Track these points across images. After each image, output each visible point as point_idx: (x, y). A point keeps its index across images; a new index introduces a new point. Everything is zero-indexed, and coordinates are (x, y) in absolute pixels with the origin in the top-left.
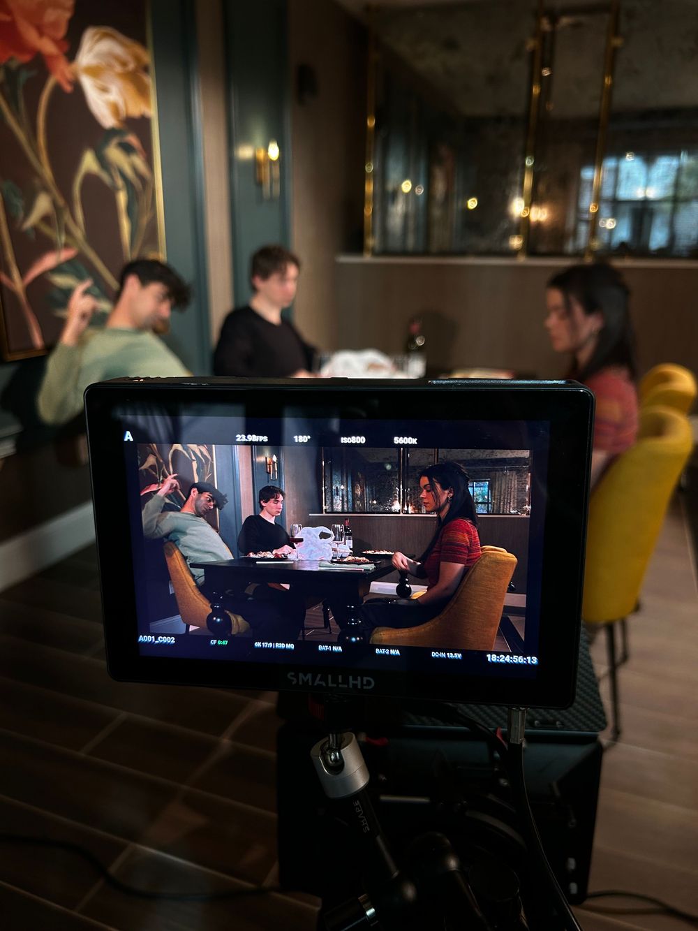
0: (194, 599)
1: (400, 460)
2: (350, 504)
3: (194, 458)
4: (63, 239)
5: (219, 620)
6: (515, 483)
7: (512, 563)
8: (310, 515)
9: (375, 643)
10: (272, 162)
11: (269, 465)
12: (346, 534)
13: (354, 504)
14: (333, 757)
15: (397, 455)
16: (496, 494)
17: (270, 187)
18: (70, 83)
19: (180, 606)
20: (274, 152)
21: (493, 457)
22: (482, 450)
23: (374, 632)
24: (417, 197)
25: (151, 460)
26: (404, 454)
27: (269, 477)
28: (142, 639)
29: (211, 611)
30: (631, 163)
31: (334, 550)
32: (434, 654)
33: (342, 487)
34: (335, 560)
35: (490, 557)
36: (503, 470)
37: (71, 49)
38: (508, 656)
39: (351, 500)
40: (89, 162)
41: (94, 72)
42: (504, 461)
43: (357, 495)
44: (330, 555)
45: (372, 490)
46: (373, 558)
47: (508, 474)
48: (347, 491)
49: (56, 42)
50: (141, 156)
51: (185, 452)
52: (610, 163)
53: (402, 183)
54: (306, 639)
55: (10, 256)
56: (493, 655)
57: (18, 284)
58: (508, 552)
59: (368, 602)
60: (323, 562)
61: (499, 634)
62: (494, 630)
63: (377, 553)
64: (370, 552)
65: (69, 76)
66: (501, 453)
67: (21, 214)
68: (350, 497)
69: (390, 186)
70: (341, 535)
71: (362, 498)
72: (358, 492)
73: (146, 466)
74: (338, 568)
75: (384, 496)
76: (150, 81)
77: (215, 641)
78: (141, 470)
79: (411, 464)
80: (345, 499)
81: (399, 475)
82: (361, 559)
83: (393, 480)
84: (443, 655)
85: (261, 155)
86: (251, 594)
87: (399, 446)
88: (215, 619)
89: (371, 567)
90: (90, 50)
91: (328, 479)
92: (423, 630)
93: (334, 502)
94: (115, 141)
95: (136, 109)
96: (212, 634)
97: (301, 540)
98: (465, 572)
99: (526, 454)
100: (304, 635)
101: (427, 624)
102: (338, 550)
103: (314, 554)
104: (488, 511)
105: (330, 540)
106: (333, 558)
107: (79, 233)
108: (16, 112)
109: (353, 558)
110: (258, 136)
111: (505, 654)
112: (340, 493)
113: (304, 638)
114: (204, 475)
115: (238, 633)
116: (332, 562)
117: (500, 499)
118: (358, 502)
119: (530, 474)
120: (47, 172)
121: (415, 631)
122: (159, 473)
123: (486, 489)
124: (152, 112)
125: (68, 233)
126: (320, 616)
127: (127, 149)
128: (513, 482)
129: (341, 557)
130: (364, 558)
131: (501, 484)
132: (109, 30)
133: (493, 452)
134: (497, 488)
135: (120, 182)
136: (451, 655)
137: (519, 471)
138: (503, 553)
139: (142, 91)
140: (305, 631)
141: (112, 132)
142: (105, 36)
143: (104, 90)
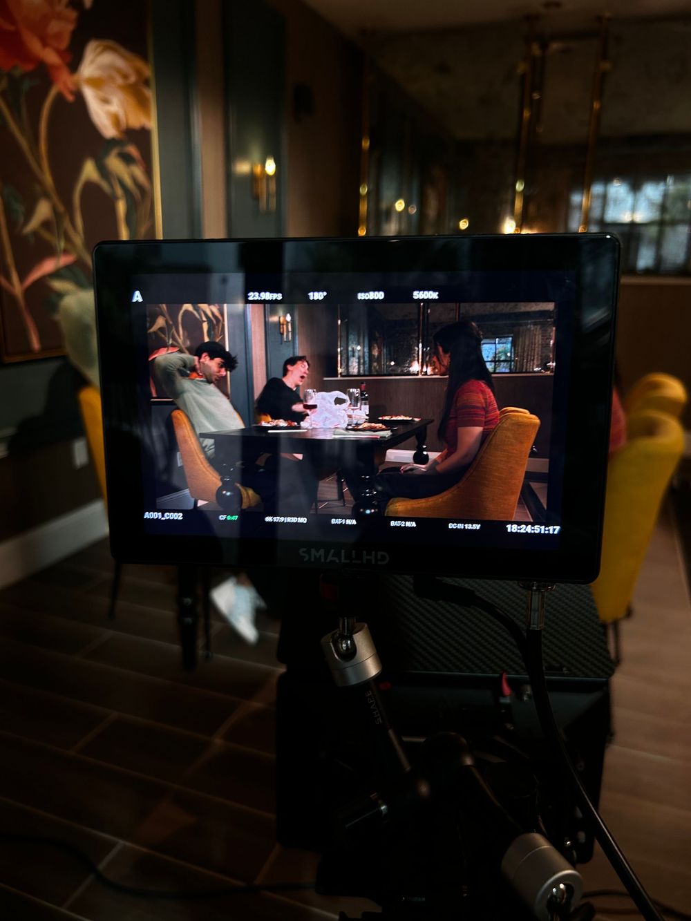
0: (204, 472)
1: (419, 316)
2: (367, 366)
3: (204, 319)
4: (62, 244)
5: (228, 494)
6: (539, 339)
7: (534, 425)
8: (325, 379)
9: (391, 515)
10: (268, 177)
11: (283, 325)
12: (362, 399)
13: (370, 366)
14: (344, 645)
15: (416, 311)
16: (520, 351)
17: (267, 201)
18: (72, 92)
19: (188, 480)
20: (271, 167)
21: (517, 311)
22: (506, 304)
23: (389, 504)
24: (409, 216)
25: (160, 322)
26: (424, 310)
27: (282, 338)
28: (148, 515)
29: (220, 484)
30: (618, 189)
31: (350, 416)
32: (451, 526)
33: (359, 348)
34: (350, 427)
35: (512, 420)
36: (527, 324)
37: (74, 61)
38: (529, 526)
39: (367, 362)
40: (89, 171)
41: (96, 83)
42: (528, 315)
43: (374, 356)
44: (345, 422)
45: (390, 351)
46: (389, 424)
47: (532, 329)
48: (364, 353)
49: (60, 53)
50: (141, 167)
51: (195, 313)
52: (597, 189)
53: (395, 202)
54: (319, 512)
55: (10, 260)
56: (513, 526)
57: (17, 288)
58: (531, 413)
59: (383, 471)
60: (337, 430)
61: (520, 502)
62: (515, 498)
63: (394, 418)
64: (387, 418)
65: (71, 86)
66: (525, 307)
67: (21, 219)
68: (367, 359)
69: (384, 205)
70: (357, 400)
71: (379, 359)
72: (376, 353)
73: (154, 328)
74: (352, 436)
75: (404, 356)
76: (150, 94)
77: (224, 517)
78: (150, 334)
79: (431, 320)
80: (362, 361)
81: (419, 334)
82: (377, 425)
83: (412, 338)
84: (460, 526)
85: (258, 169)
86: (263, 465)
87: (419, 301)
88: (224, 492)
89: (387, 434)
90: (92, 62)
91: (344, 339)
92: (440, 500)
93: (350, 364)
94: (115, 152)
95: (136, 120)
96: (221, 509)
97: (314, 407)
98: (485, 437)
99: (550, 306)
100: (316, 509)
101: (445, 493)
102: (353, 416)
103: (327, 422)
104: (510, 369)
105: (345, 406)
106: (348, 425)
107: (78, 240)
108: (18, 119)
109: (369, 424)
110: (256, 153)
111: (527, 524)
112: (357, 354)
113: (316, 511)
114: (215, 336)
115: (249, 507)
116: (347, 429)
117: (523, 356)
118: (375, 364)
119: (554, 328)
120: (48, 179)
121: (431, 501)
122: (169, 334)
123: (509, 346)
124: (152, 124)
125: (68, 239)
126: (334, 488)
127: (127, 159)
128: (537, 337)
129: (357, 424)
130: (380, 425)
131: (525, 339)
132: (111, 43)
133: (517, 305)
134: (520, 343)
135: (119, 192)
136: (469, 526)
137: (543, 325)
138: (525, 415)
139: (142, 103)
140: (319, 504)
141: (113, 142)
142: (107, 49)
143: (106, 101)
